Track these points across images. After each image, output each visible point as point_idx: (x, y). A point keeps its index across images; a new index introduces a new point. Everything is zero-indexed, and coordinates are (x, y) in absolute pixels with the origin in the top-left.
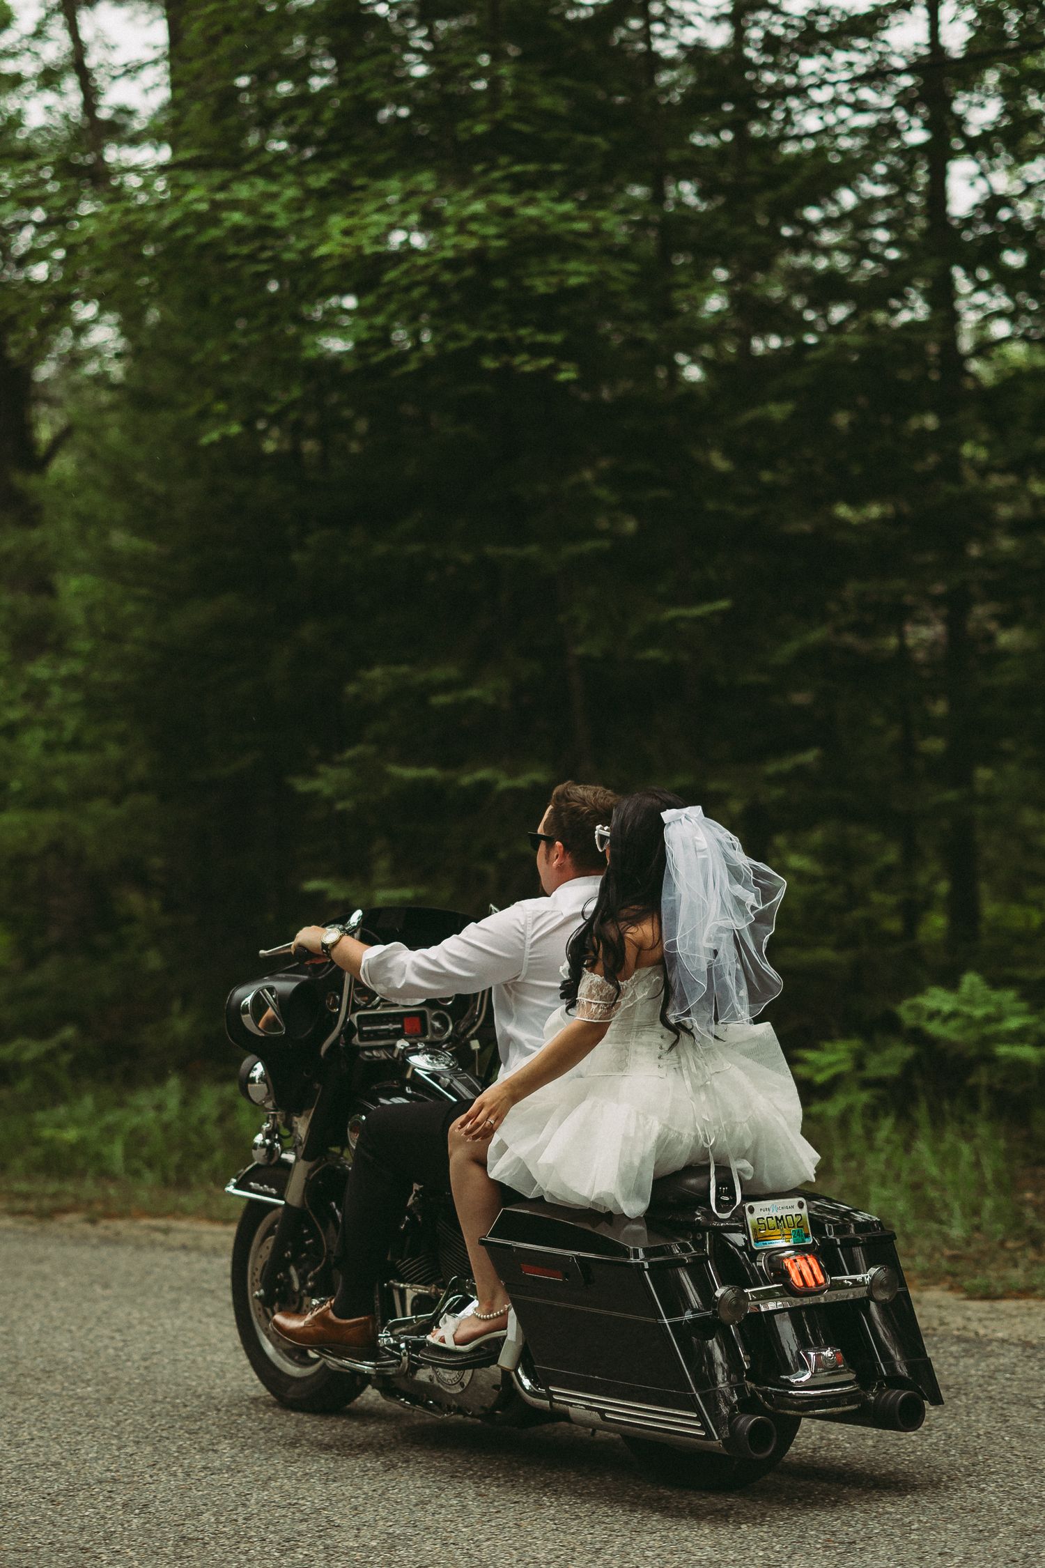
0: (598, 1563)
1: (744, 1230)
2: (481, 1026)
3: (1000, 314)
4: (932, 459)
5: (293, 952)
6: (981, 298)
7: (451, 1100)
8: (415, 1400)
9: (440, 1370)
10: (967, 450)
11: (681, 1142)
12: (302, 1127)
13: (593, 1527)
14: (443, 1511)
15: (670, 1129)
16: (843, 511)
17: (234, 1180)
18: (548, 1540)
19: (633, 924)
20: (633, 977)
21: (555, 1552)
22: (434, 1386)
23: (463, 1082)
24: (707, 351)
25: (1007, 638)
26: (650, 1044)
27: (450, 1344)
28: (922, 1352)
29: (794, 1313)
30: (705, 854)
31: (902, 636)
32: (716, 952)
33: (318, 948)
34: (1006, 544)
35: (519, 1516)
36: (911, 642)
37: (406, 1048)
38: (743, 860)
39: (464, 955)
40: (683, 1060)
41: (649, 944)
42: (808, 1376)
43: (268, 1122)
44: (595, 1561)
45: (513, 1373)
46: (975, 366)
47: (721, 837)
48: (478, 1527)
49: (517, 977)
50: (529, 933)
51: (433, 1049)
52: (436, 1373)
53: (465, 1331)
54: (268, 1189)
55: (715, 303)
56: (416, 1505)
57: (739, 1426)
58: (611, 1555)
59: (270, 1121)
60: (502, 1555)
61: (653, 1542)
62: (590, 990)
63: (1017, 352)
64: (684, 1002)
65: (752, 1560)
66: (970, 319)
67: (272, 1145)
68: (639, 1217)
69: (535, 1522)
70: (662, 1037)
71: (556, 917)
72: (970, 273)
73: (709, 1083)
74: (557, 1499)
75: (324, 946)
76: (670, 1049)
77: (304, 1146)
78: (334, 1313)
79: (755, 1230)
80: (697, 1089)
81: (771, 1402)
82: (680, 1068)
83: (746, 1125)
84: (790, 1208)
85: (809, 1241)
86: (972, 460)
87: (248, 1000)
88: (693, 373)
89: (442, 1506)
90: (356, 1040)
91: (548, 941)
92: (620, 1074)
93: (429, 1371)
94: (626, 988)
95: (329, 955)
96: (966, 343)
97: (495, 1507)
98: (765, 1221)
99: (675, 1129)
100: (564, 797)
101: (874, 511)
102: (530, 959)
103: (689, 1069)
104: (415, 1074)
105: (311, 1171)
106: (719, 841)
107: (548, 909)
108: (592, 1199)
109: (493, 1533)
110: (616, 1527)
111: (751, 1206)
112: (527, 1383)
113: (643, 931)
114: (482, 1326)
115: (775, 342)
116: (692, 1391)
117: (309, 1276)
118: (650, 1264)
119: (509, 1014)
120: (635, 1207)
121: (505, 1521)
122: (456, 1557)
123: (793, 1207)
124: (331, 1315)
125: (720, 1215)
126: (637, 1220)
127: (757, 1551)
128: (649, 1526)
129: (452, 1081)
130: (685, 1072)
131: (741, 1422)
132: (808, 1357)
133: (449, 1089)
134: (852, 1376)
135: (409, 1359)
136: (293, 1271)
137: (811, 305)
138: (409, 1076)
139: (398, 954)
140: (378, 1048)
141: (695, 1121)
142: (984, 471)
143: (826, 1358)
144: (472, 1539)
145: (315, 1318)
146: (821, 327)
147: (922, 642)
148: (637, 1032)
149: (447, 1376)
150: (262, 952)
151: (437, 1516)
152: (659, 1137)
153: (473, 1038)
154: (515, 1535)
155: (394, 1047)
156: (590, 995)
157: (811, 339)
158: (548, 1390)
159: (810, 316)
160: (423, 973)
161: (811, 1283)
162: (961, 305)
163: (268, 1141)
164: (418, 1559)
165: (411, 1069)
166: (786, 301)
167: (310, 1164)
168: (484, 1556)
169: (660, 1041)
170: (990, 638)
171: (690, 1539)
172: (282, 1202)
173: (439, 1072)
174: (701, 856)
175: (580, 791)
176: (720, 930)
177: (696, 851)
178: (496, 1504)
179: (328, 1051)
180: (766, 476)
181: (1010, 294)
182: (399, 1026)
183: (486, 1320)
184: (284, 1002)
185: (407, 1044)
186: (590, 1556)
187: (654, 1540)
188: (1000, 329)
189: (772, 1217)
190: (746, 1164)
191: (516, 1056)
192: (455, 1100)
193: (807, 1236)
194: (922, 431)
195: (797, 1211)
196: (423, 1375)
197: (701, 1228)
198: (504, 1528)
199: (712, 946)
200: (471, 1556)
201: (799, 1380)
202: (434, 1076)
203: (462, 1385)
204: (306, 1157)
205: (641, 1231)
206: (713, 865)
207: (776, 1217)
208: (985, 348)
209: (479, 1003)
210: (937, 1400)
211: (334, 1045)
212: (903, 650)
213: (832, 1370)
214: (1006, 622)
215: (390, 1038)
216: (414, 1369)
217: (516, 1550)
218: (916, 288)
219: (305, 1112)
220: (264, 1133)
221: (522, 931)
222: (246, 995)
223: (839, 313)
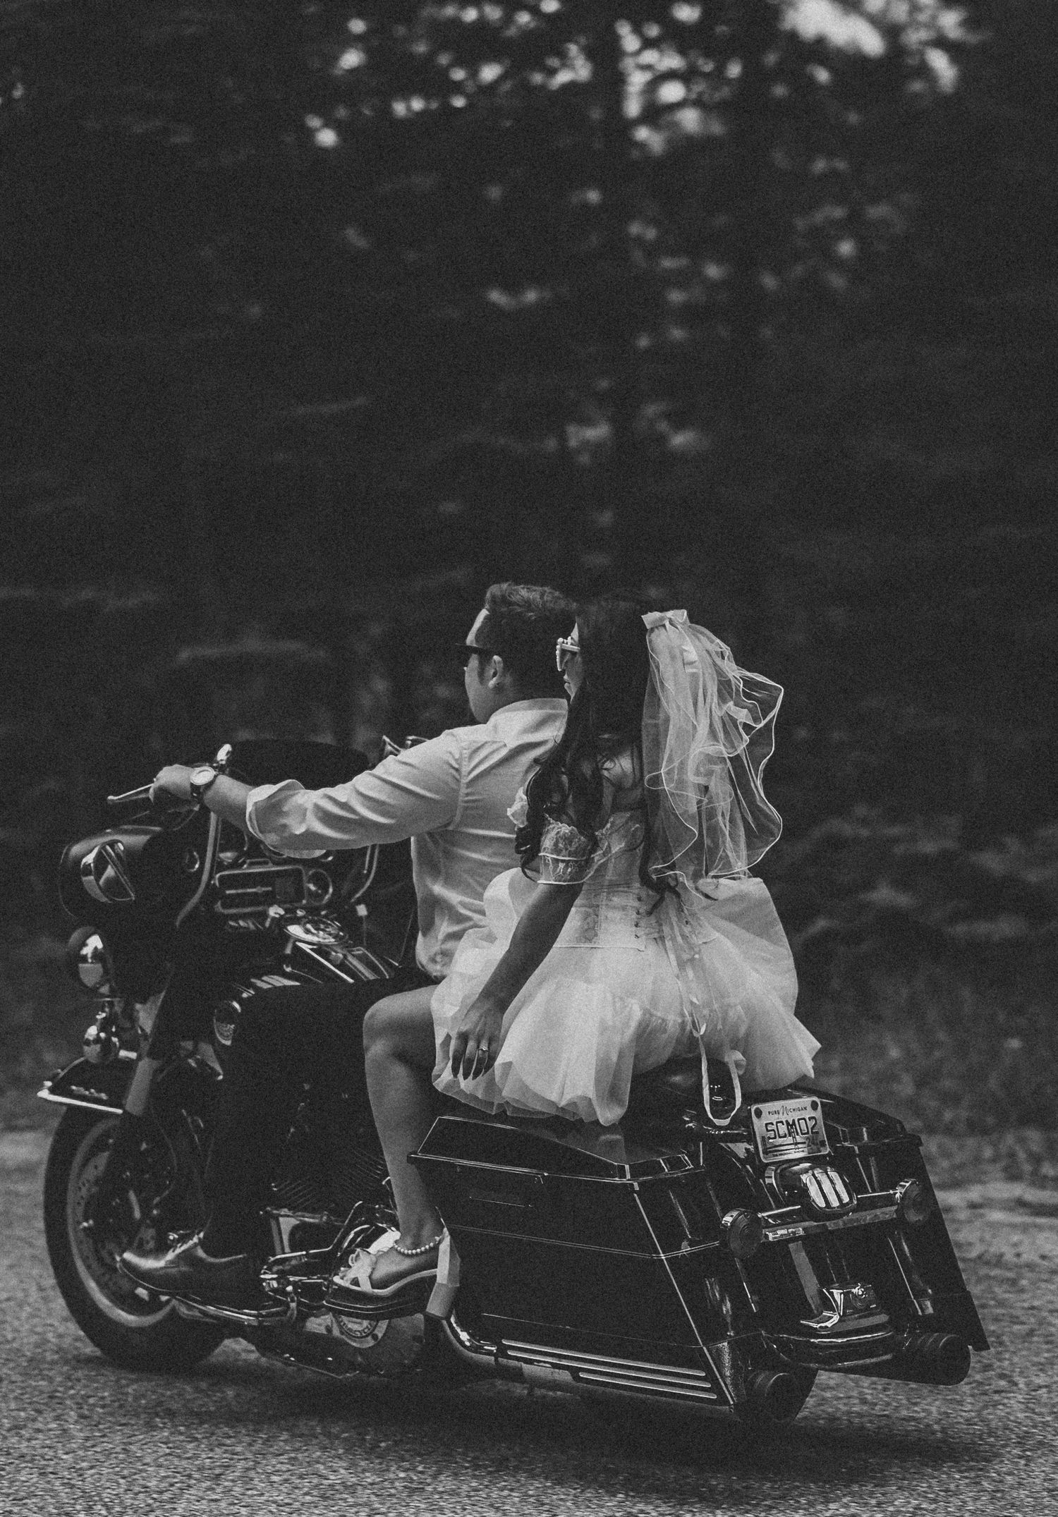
0: (219, 1490)
1: (751, 1138)
2: (369, 887)
3: (670, 75)
4: (594, 240)
5: (151, 797)
6: (650, 57)
7: (344, 981)
8: (303, 1357)
9: (345, 1319)
10: (635, 229)
11: (665, 1031)
12: (146, 1017)
13: (212, 1450)
14: (40, 1436)
15: (651, 1015)
16: (496, 296)
17: (49, 1084)
18: (160, 1466)
19: (610, 759)
20: (608, 825)
21: (168, 1480)
22: (336, 1340)
23: (361, 958)
24: (342, 112)
25: (680, 440)
26: (624, 908)
27: (366, 1287)
28: (959, 1285)
29: (808, 1241)
30: (695, 668)
31: (563, 438)
32: (707, 788)
33: (185, 793)
34: (677, 334)
35: (129, 1440)
36: (573, 443)
37: (282, 916)
38: (734, 672)
39: (382, 797)
40: (666, 929)
41: (628, 783)
42: (836, 1319)
43: (103, 1011)
44: (213, 1489)
45: (445, 1322)
46: (643, 133)
47: (710, 647)
48: (81, 1453)
49: (449, 824)
50: (465, 770)
51: (314, 918)
52: (339, 1323)
53: (385, 1269)
54: (96, 1095)
55: (351, 59)
56: (9, 1430)
57: (756, 1386)
58: (233, 1481)
59: (107, 1010)
60: (108, 1484)
61: (279, 1465)
62: (556, 844)
63: (690, 119)
64: (667, 854)
65: (392, 1483)
66: (637, 80)
67: (108, 1040)
68: (614, 1125)
69: (146, 1446)
70: (639, 899)
71: (497, 749)
72: (637, 30)
73: (697, 956)
74: (171, 1420)
75: (195, 788)
76: (650, 913)
77: (150, 1040)
78: (205, 1252)
79: (763, 1138)
80: (682, 965)
81: (788, 1352)
82: (662, 938)
83: (739, 1008)
84: (801, 1109)
85: (827, 1150)
86: (639, 240)
87: (89, 859)
88: (327, 138)
89: (38, 1431)
90: (218, 906)
91: (490, 781)
92: (587, 945)
93: (328, 1319)
94: (601, 839)
95: (200, 800)
96: (633, 108)
97: (100, 1430)
98: (774, 1127)
99: (659, 1014)
100: (504, 600)
101: (531, 296)
102: (466, 802)
103: (673, 939)
104: (297, 949)
105: (156, 1072)
106: (708, 651)
107: (488, 739)
108: (563, 1103)
109: (98, 1460)
110: (239, 1449)
111: (757, 1109)
112: (464, 1336)
113: (622, 765)
114: (406, 1264)
115: (417, 104)
116: (697, 1343)
117: (155, 1202)
118: (639, 1184)
119: (434, 868)
120: (609, 1114)
121: (111, 1446)
122: (56, 1488)
123: (805, 1108)
124: (200, 1253)
125: (717, 1122)
126: (611, 1129)
127: (398, 1472)
128: (275, 1447)
129: (345, 956)
130: (669, 944)
131: (759, 1380)
132: (832, 1294)
133: (342, 966)
134: (883, 1318)
135: (298, 1306)
136: (132, 1197)
137: (458, 62)
138: (288, 951)
139: (292, 795)
140: (244, 917)
141: (681, 1004)
142: (653, 251)
143: (855, 1296)
144: (74, 1468)
145: (178, 1256)
146: (470, 87)
147: (586, 444)
148: (609, 893)
149: (356, 1327)
150: (110, 797)
151: (34, 1442)
152: (640, 1024)
153: (359, 902)
154: (122, 1462)
155: (264, 915)
156: (556, 850)
157: (459, 102)
158: (499, 1345)
159: (459, 75)
160: (327, 818)
161: (835, 1203)
162: (628, 64)
163: (103, 1035)
164: (11, 1491)
165: (292, 941)
166: (431, 57)
167: (156, 1064)
168: (88, 1487)
169: (636, 904)
170: (662, 439)
171: (321, 1460)
172: (119, 1111)
173: (327, 946)
174: (690, 670)
175: (523, 593)
176: (710, 759)
177: (684, 664)
178: (101, 1427)
179: (183, 922)
180: (411, 256)
181: (682, 52)
182: (270, 889)
183: (412, 1256)
184: (130, 861)
185: (282, 912)
186: (209, 1483)
187: (282, 1463)
188: (672, 92)
189: (782, 1122)
190: (738, 1056)
191: (445, 924)
192: (351, 981)
193: (823, 1144)
194: (585, 206)
195: (809, 1113)
196: (317, 1325)
197: (691, 1138)
198: (111, 1453)
199: (701, 780)
200: (72, 1486)
201: (823, 1325)
202: (322, 949)
203: (375, 1337)
204: (152, 1054)
205: (618, 1141)
206: (704, 680)
207: (787, 1121)
208: (655, 113)
209: (368, 858)
210: (982, 1345)
211: (191, 916)
212: (565, 454)
213: (861, 1311)
214: (679, 422)
215: (259, 904)
216: (303, 1317)
217: (124, 1478)
218: (576, 43)
219: (152, 998)
220: (98, 1023)
221: (457, 766)
222: (87, 852)
223: (489, 73)
